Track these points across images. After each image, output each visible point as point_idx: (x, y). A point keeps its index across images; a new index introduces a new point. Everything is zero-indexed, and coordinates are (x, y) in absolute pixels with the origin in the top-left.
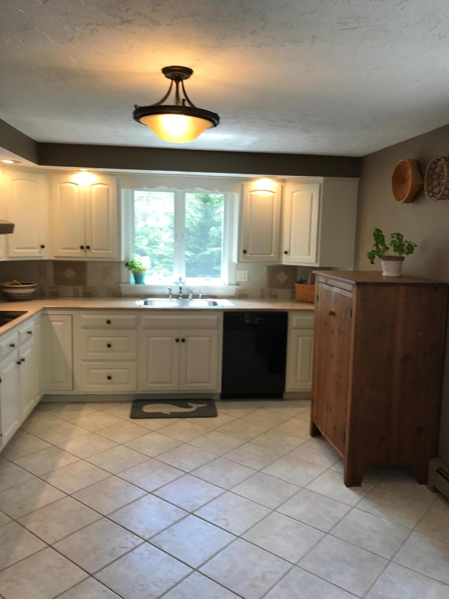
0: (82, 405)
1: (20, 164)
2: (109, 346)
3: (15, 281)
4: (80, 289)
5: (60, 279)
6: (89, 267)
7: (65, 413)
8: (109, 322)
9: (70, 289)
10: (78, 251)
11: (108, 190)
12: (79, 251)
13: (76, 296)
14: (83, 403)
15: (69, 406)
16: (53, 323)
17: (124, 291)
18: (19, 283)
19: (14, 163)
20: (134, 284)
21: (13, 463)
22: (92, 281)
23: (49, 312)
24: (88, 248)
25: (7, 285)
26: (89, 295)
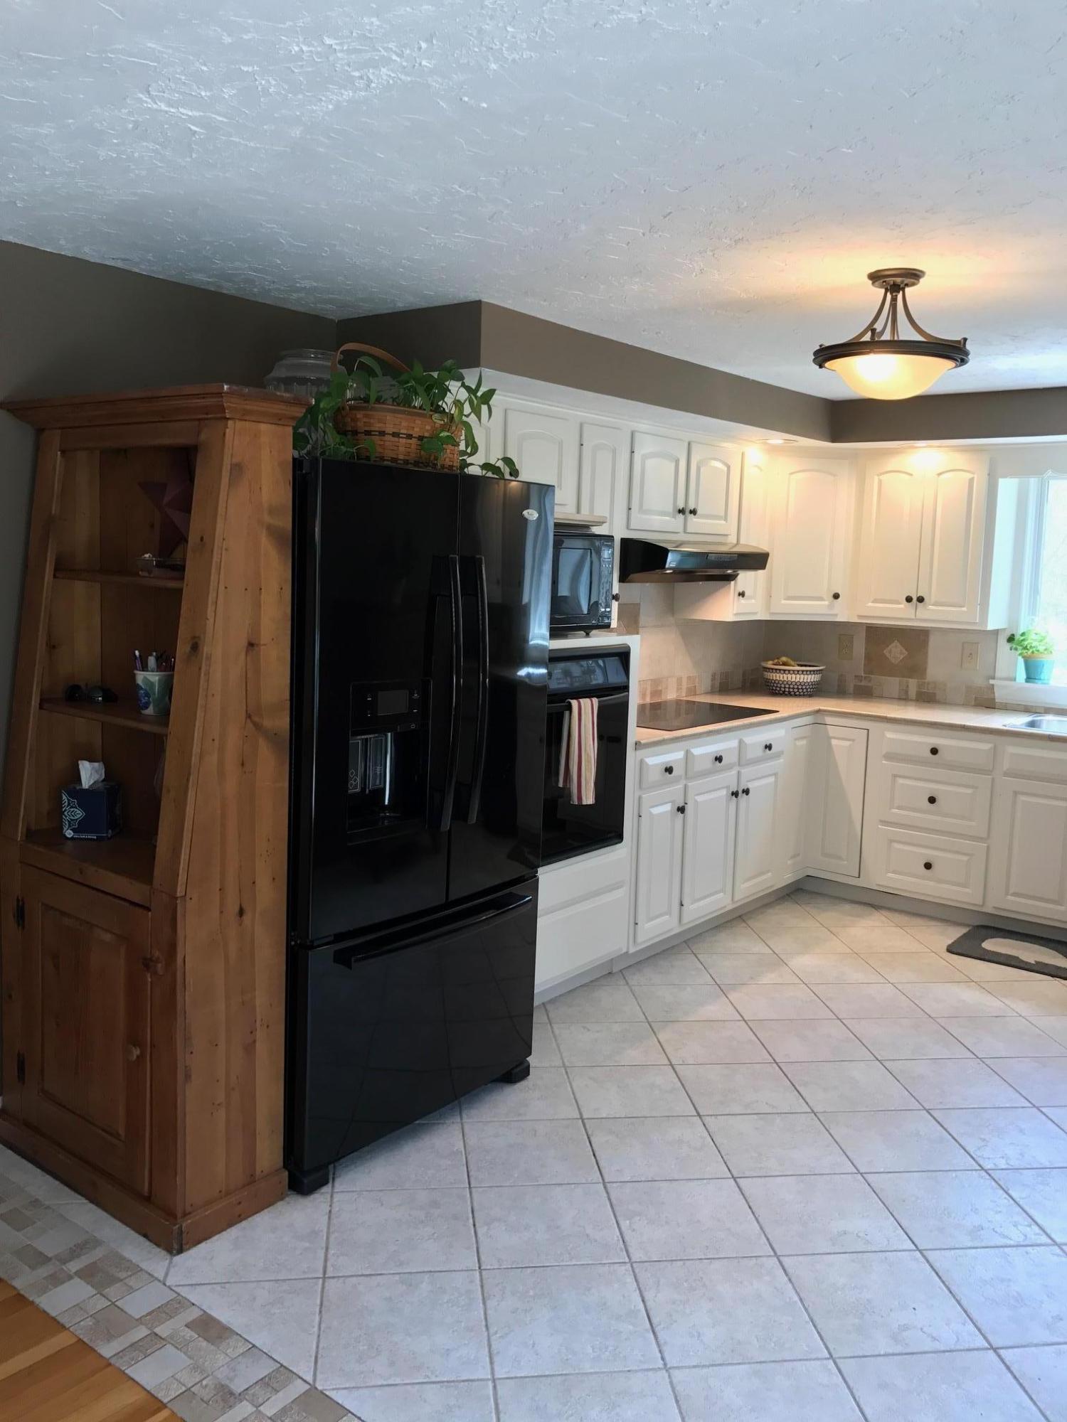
0: (873, 909)
1: (795, 444)
2: (932, 800)
3: (784, 659)
4: (913, 684)
5: (876, 663)
6: (934, 642)
7: (830, 916)
8: (934, 751)
9: (892, 684)
10: (902, 606)
11: (971, 480)
12: (904, 605)
13: (903, 698)
14: (876, 907)
15: (847, 907)
16: (834, 742)
17: (1000, 696)
18: (792, 663)
19: (785, 443)
20: (1024, 681)
21: (697, 958)
22: (937, 669)
23: (829, 720)
24: (921, 600)
25: (769, 664)
26: (927, 698)
